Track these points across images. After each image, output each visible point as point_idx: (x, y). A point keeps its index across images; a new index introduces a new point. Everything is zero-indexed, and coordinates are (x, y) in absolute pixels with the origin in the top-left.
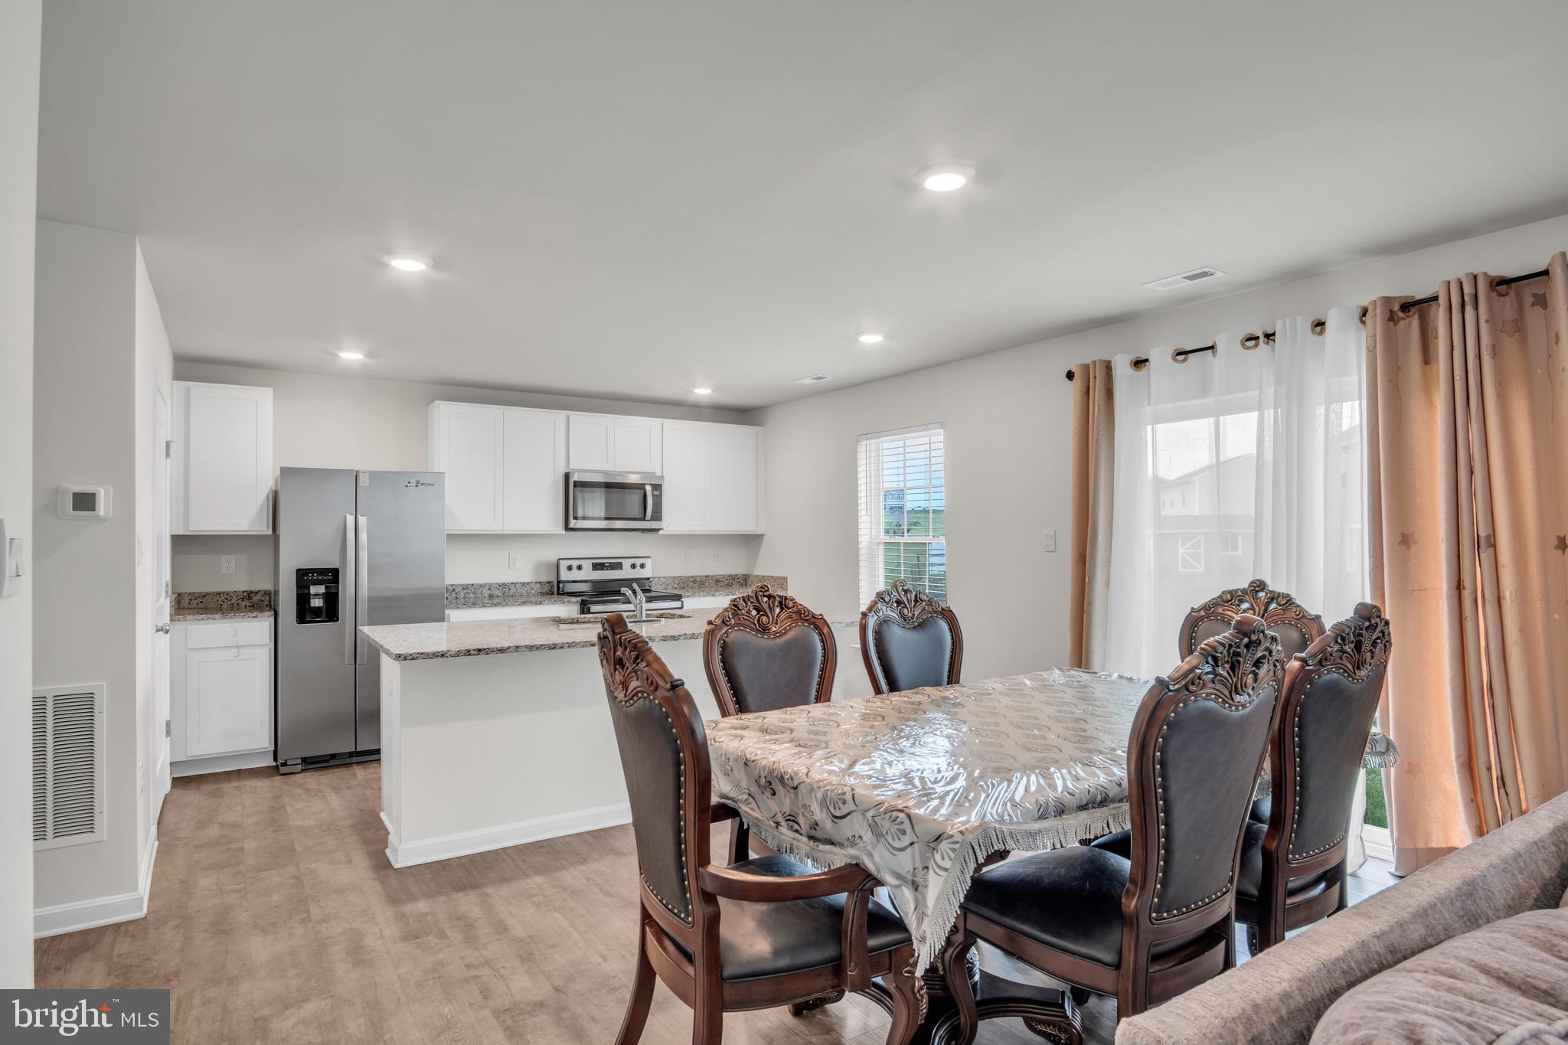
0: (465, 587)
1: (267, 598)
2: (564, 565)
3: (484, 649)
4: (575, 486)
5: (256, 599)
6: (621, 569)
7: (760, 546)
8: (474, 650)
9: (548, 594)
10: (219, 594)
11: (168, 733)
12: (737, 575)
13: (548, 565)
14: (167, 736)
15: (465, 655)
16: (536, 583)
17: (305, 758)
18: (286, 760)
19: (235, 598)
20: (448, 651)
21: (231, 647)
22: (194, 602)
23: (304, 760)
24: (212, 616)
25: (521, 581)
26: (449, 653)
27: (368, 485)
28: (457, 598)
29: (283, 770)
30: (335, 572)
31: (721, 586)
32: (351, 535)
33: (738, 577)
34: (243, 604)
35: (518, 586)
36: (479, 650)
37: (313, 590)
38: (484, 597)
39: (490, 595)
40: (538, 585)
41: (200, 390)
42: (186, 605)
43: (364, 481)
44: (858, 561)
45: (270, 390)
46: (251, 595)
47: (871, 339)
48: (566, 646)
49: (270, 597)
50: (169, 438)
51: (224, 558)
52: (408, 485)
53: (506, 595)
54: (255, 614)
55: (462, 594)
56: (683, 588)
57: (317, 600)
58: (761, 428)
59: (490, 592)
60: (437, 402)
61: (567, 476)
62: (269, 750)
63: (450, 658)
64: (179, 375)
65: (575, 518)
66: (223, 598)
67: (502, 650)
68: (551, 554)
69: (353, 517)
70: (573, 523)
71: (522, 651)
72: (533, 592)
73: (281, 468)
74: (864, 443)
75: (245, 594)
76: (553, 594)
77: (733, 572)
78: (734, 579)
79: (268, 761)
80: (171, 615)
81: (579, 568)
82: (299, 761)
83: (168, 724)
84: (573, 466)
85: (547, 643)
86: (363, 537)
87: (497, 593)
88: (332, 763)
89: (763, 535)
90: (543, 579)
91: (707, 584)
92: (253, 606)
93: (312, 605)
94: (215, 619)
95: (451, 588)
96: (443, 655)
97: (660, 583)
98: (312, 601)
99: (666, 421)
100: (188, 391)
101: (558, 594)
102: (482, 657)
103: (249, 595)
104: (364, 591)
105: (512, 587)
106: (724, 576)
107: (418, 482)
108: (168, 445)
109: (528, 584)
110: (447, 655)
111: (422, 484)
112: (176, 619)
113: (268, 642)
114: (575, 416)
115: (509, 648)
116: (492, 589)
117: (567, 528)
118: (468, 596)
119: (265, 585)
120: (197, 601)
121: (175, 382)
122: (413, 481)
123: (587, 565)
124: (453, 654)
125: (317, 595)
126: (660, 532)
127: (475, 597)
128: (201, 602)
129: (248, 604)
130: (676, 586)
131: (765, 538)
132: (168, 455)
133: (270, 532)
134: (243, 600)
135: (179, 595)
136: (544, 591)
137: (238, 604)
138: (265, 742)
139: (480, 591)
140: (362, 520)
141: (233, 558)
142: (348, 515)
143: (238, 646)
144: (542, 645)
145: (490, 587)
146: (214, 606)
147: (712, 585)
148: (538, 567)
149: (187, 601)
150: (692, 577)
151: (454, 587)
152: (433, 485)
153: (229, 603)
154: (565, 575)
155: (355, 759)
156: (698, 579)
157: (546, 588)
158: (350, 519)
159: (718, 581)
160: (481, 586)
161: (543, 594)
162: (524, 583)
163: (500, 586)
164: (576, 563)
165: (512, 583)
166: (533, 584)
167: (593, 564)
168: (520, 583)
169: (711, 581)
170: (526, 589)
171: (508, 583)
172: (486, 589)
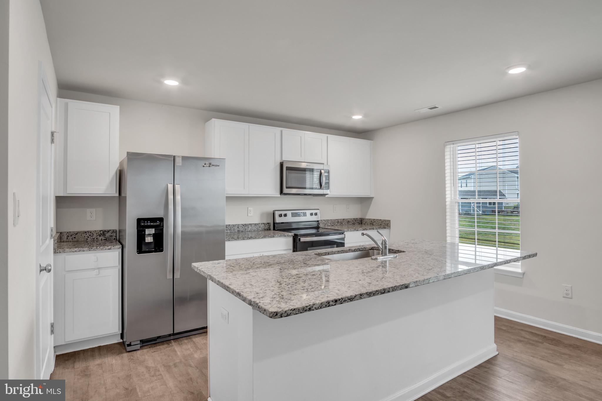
1: (115, 234)
2: (277, 214)
3: (339, 300)
4: (287, 170)
5: (108, 235)
6: (306, 216)
7: (371, 203)
8: (332, 301)
9: (268, 230)
10: (86, 232)
11: (52, 332)
12: (357, 219)
13: (268, 214)
14: (51, 334)
15: (326, 306)
16: (262, 224)
17: (142, 340)
18: (131, 342)
19: (95, 235)
20: (314, 304)
21: (94, 269)
22: (70, 238)
23: (142, 341)
24: (82, 249)
26: (314, 307)
27: (181, 165)
29: (129, 349)
30: (161, 220)
31: (350, 224)
32: (171, 197)
34: (100, 238)
36: (336, 301)
37: (148, 231)
38: (235, 232)
40: (263, 225)
41: (75, 105)
42: (65, 239)
43: (179, 162)
44: (445, 212)
45: (119, 107)
46: (105, 233)
47: (517, 71)
48: (391, 290)
49: (116, 234)
50: (53, 130)
51: (88, 211)
52: (205, 165)
53: (246, 231)
54: (109, 247)
56: (333, 226)
57: (149, 238)
58: (372, 141)
59: (238, 229)
60: (213, 119)
61: (282, 165)
62: (118, 333)
63: (316, 311)
64: (60, 95)
65: (287, 188)
66: (88, 235)
67: (351, 299)
68: (270, 207)
69: (172, 185)
70: (285, 191)
71: (365, 298)
72: (260, 229)
73: (127, 153)
74: (449, 146)
75: (102, 232)
76: (270, 230)
78: (356, 221)
79: (118, 340)
80: (54, 249)
81: (285, 215)
82: (139, 342)
83: (52, 326)
84: (284, 159)
85: (379, 289)
86: (178, 197)
87: (241, 229)
88: (158, 341)
89: (373, 198)
90: (265, 222)
91: (344, 224)
92: (106, 240)
93: (147, 241)
94: (84, 251)
96: (310, 309)
97: (322, 223)
98: (146, 238)
99: (329, 136)
100: (67, 105)
101: (274, 229)
102: (338, 306)
103: (103, 233)
104: (179, 230)
106: (351, 219)
107: (210, 164)
108: (52, 134)
109: (258, 224)
110: (313, 308)
111: (213, 165)
112: (58, 251)
113: (118, 265)
114: (286, 131)
115: (356, 296)
116: (239, 227)
117: (281, 192)
119: (113, 225)
120: (72, 237)
121: (59, 98)
122: (207, 163)
123: (289, 213)
124: (317, 306)
125: (149, 235)
126: (326, 196)
128: (75, 238)
129: (103, 238)
130: (329, 224)
131: (374, 199)
132: (52, 141)
133: (117, 195)
134: (100, 236)
135: (61, 233)
136: (266, 228)
137: (97, 238)
138: (116, 329)
139: (233, 229)
140: (177, 187)
141: (93, 210)
142: (169, 184)
143: (99, 268)
144: (377, 291)
146: (83, 240)
147: (346, 224)
148: (262, 215)
149: (66, 237)
150: (337, 220)
152: (219, 166)
153: (91, 238)
154: (278, 220)
155: (172, 337)
156: (340, 221)
157: (267, 227)
158: (170, 187)
159: (348, 222)
160: (234, 226)
161: (265, 230)
162: (256, 224)
163: (243, 226)
164: (283, 213)
165: (250, 224)
166: (261, 225)
167: (292, 213)
168: (254, 224)
169: (346, 222)
170: (257, 227)
171: (247, 224)
172: (236, 228)
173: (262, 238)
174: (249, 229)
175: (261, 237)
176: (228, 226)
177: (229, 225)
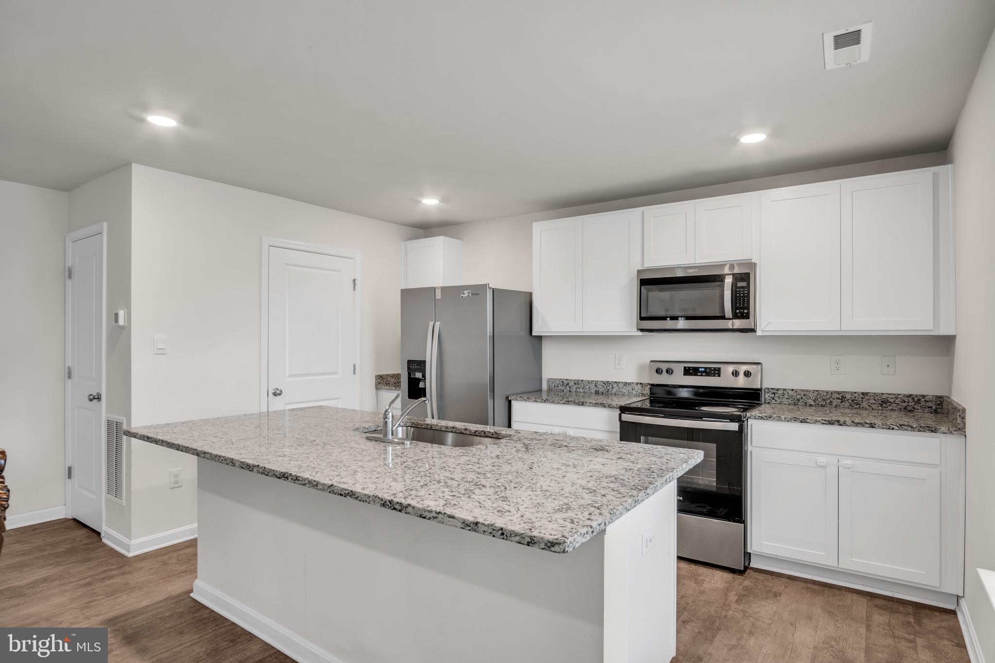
0: (577, 382)
2: (653, 368)
6: (719, 376)
12: (923, 396)
16: (637, 384)
25: (623, 381)
28: (570, 391)
30: (425, 363)
33: (927, 398)
35: (621, 385)
38: (592, 393)
39: (596, 391)
40: (639, 385)
43: (439, 294)
52: (463, 296)
53: (609, 393)
55: (574, 388)
59: (596, 388)
65: (644, 319)
70: (640, 324)
72: (634, 392)
73: (402, 290)
77: (916, 391)
81: (669, 371)
87: (601, 390)
89: (954, 337)
90: (644, 381)
91: (864, 404)
95: (566, 382)
97: (786, 397)
105: (615, 385)
106: (897, 396)
107: (469, 293)
109: (630, 384)
111: (472, 294)
114: (649, 211)
116: (598, 385)
118: (578, 390)
122: (466, 292)
123: (679, 370)
126: (757, 333)
127: (584, 392)
130: (812, 402)
131: (957, 340)
136: (645, 392)
139: (588, 387)
145: (596, 383)
148: (641, 368)
150: (838, 393)
151: (568, 381)
152: (478, 294)
154: (668, 380)
156: (848, 396)
157: (647, 390)
160: (589, 382)
162: (626, 383)
163: (605, 384)
164: (664, 367)
165: (615, 382)
166: (635, 385)
167: (685, 368)
168: (622, 383)
169: (872, 401)
170: (628, 388)
171: (611, 382)
172: (593, 385)
173: (564, 403)
174: (614, 390)
175: (562, 402)
176: (580, 382)
177: (582, 381)
